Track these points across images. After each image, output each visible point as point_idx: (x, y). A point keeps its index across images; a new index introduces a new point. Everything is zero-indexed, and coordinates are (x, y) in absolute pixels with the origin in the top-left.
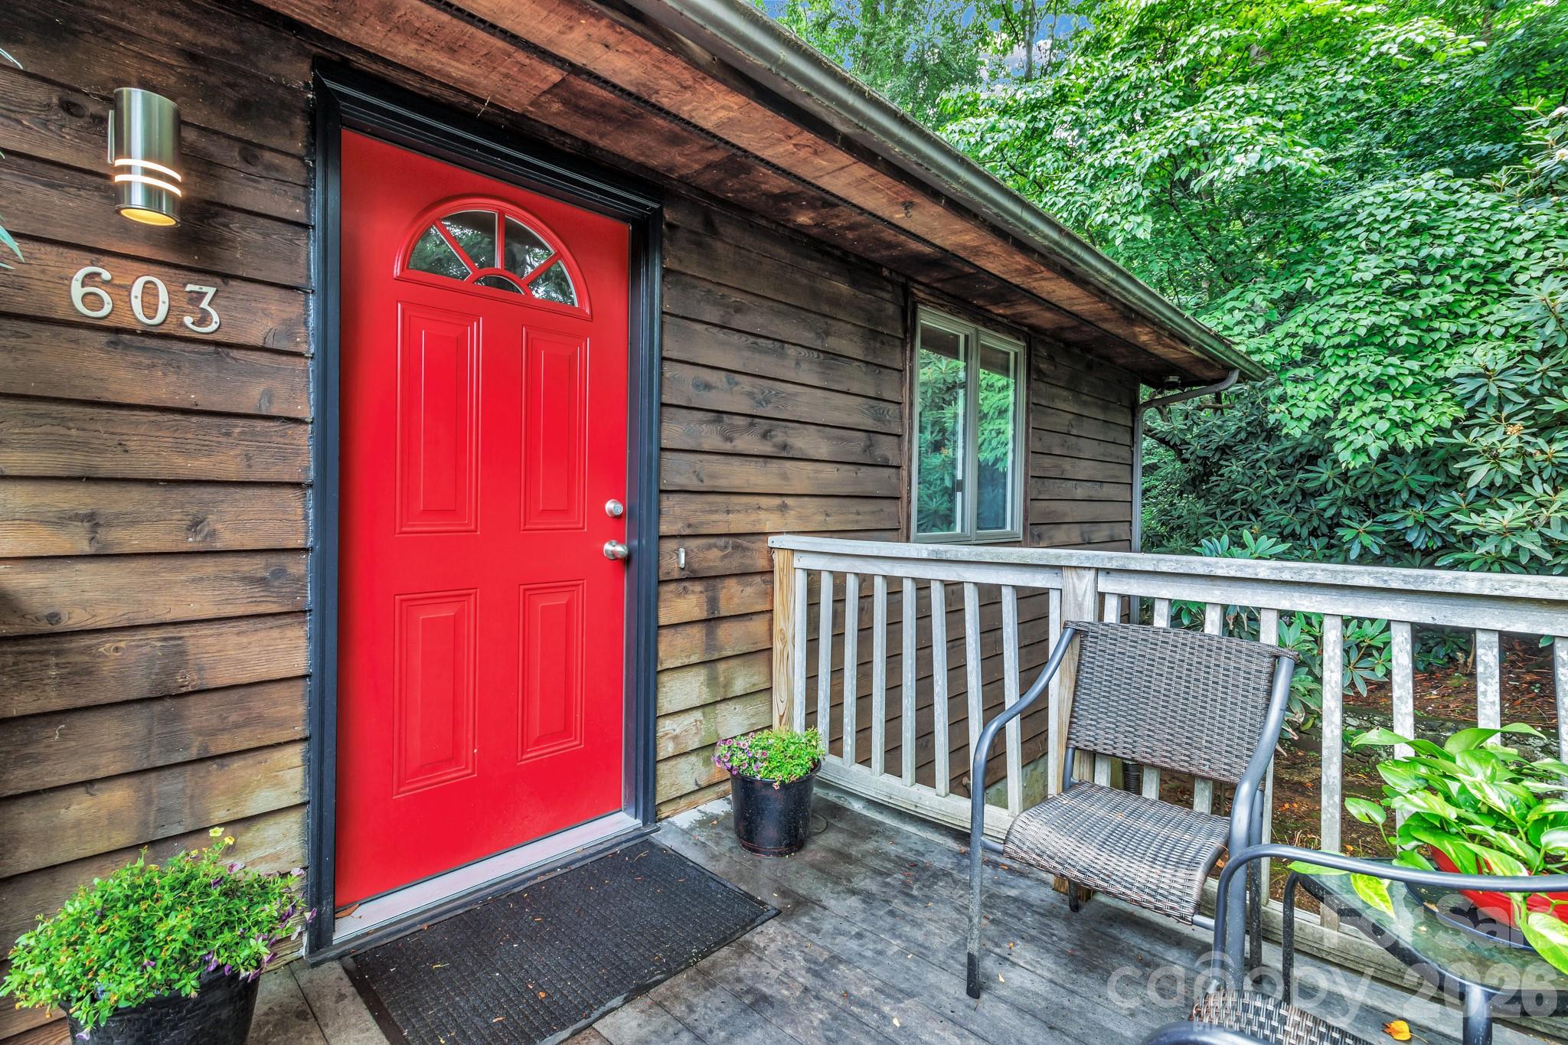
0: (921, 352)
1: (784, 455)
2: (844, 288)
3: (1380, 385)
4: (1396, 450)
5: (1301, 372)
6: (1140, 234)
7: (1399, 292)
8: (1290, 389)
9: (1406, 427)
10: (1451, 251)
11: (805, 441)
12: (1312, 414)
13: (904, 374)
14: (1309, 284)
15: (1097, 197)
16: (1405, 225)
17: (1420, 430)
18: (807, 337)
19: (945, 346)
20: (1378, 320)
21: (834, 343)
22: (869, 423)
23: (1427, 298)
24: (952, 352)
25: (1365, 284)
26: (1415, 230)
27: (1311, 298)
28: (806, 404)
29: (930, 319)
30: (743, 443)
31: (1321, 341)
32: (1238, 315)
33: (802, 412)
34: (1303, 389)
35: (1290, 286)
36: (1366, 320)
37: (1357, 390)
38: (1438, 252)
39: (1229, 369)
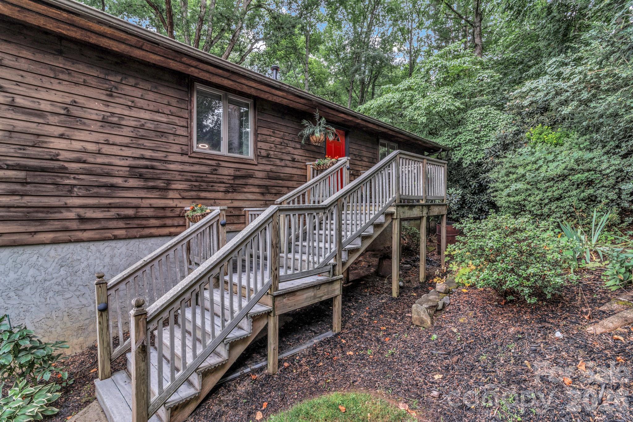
0: (380, 146)
1: (362, 160)
2: (368, 137)
3: (471, 151)
4: (473, 163)
5: (457, 149)
6: (424, 121)
7: (477, 132)
8: (456, 152)
9: (475, 159)
10: (486, 124)
11: (365, 159)
12: (459, 157)
13: (377, 150)
14: (460, 130)
15: (416, 113)
16: (479, 118)
17: (477, 159)
18: (365, 145)
19: (384, 145)
20: (471, 138)
21: (368, 145)
22: (372, 157)
23: (482, 133)
24: (385, 147)
25: (469, 130)
26: (481, 119)
27: (460, 133)
28: (365, 153)
29: (381, 141)
30: (357, 159)
31: (461, 142)
32: (446, 137)
33: (364, 155)
34: (458, 152)
35: (456, 131)
36: (468, 138)
37: (466, 152)
38: (484, 124)
39: (440, 148)
